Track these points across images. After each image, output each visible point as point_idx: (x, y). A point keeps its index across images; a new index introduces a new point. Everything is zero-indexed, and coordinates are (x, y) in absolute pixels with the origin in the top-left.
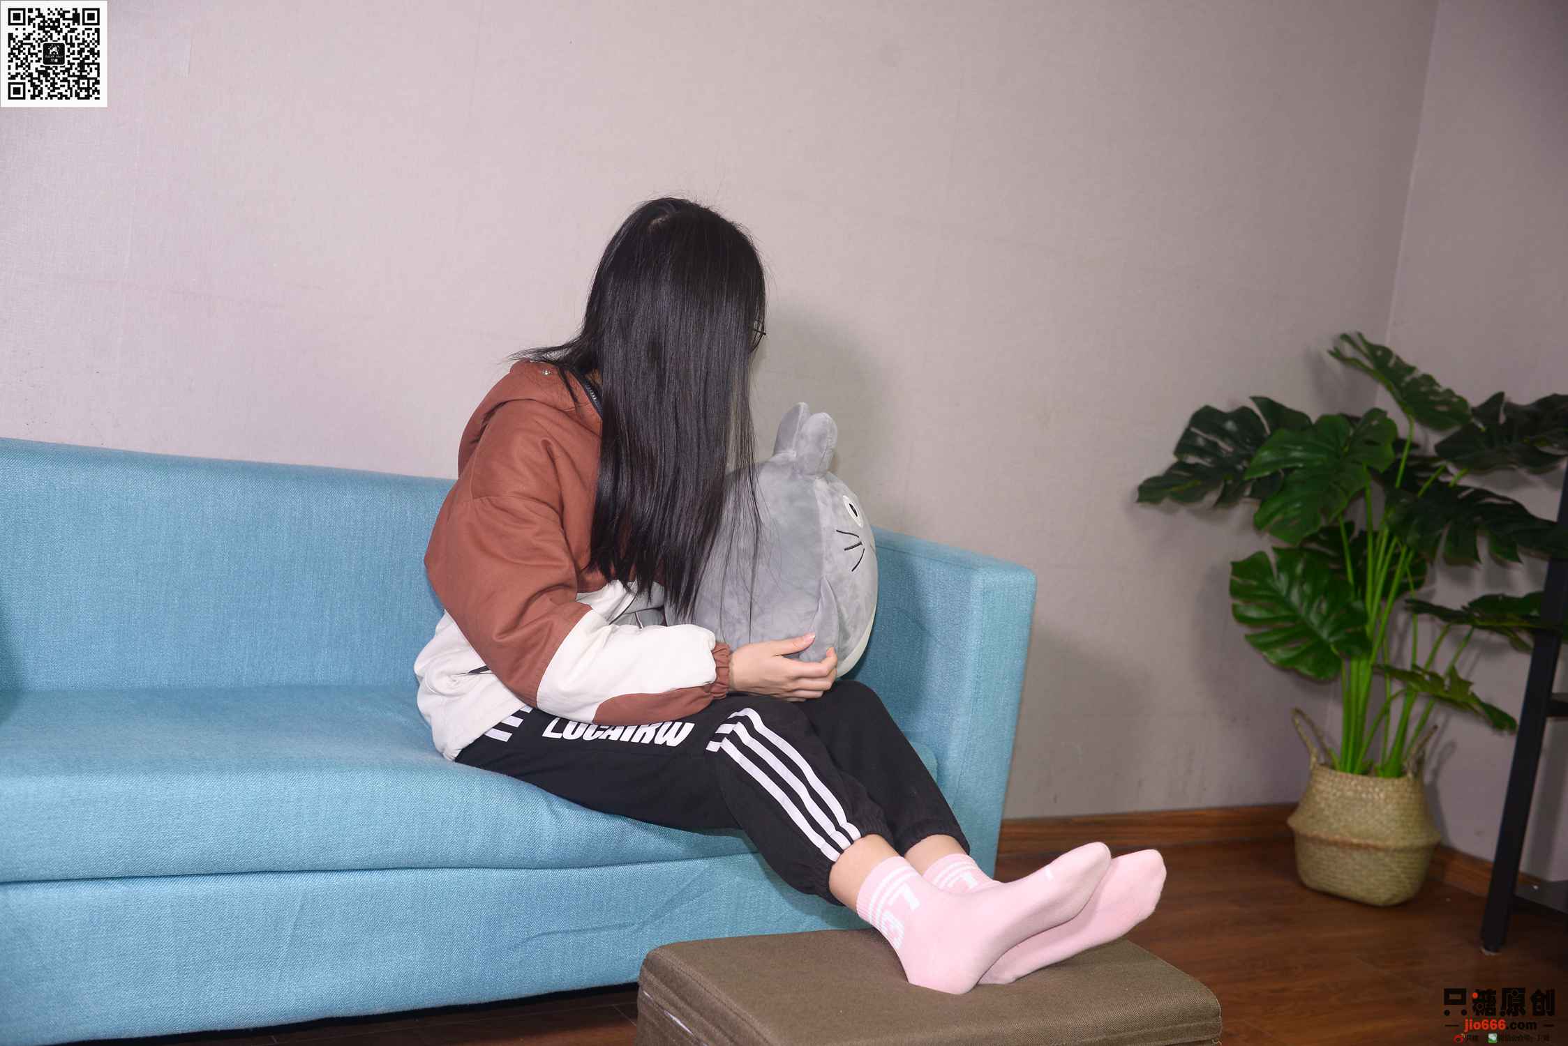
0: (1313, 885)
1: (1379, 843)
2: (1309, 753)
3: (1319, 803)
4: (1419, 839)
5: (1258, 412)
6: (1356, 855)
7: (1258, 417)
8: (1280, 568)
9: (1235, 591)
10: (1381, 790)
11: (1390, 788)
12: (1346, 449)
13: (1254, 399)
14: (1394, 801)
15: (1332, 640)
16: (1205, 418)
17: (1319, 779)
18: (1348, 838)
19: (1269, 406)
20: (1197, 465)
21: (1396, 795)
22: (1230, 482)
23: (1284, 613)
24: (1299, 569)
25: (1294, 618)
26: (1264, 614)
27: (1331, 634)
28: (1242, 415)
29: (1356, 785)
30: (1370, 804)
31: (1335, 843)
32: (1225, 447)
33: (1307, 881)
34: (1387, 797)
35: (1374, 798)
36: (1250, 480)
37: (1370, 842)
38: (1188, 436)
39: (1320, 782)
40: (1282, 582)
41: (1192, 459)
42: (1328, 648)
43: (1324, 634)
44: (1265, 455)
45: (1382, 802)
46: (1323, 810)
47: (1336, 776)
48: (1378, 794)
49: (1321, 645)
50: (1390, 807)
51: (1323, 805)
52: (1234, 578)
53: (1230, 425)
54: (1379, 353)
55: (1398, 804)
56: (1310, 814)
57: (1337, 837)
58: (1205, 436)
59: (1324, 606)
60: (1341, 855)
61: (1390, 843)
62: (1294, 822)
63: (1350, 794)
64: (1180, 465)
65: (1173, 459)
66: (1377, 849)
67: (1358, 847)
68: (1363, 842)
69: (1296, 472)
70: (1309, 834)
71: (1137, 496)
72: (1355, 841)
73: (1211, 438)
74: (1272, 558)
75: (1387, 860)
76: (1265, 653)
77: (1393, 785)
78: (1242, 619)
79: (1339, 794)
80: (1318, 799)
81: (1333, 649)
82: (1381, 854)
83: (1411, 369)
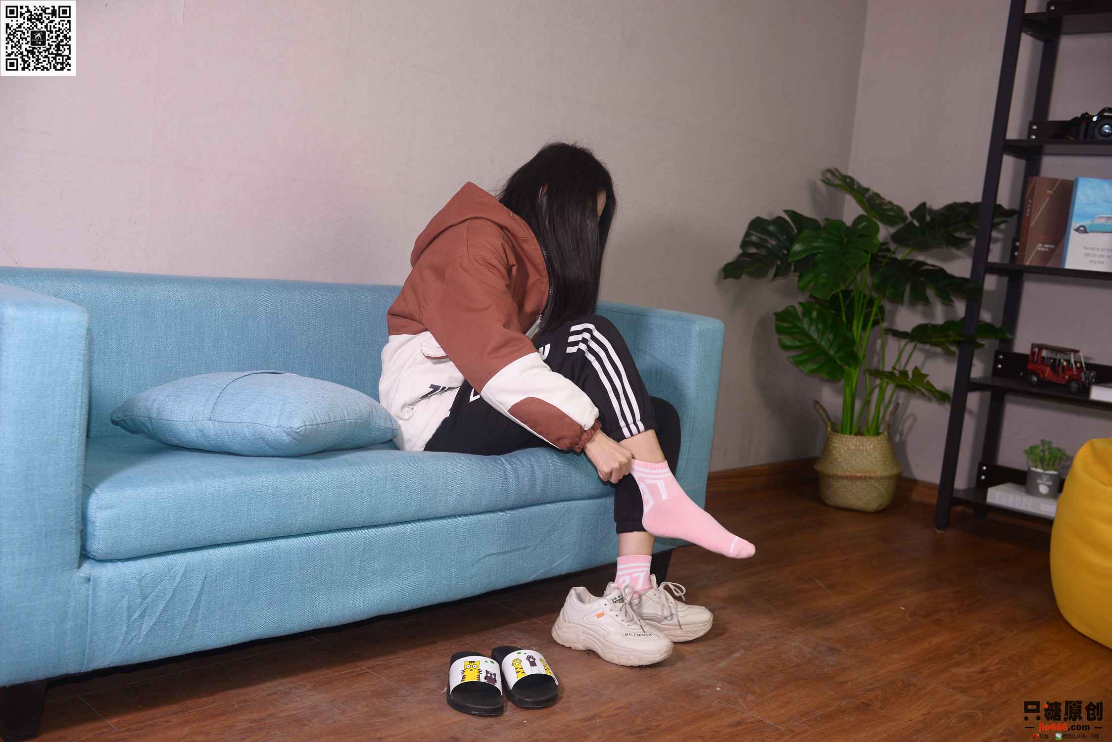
0: (832, 504)
1: (873, 475)
2: (827, 427)
3: (835, 455)
4: (892, 471)
5: (788, 219)
6: (858, 483)
7: (788, 222)
8: (804, 314)
9: (779, 331)
10: (871, 444)
11: (876, 442)
12: (846, 240)
13: (786, 211)
14: (879, 449)
15: (837, 356)
16: (757, 224)
17: (833, 440)
18: (854, 473)
19: (794, 215)
20: (755, 254)
21: (879, 446)
22: (779, 263)
23: (808, 342)
24: (814, 314)
25: (814, 344)
26: (797, 343)
27: (837, 353)
28: (779, 221)
29: (856, 442)
30: (865, 453)
31: (846, 477)
32: (772, 242)
33: (827, 501)
34: (874, 448)
35: (867, 449)
36: (793, 261)
37: (867, 474)
38: (748, 234)
39: (835, 443)
40: (805, 324)
41: (753, 250)
42: (835, 362)
43: (832, 352)
44: (797, 247)
45: (872, 451)
46: (837, 459)
47: (843, 438)
48: (869, 446)
49: (830, 360)
50: (876, 453)
51: (837, 456)
52: (778, 323)
53: (771, 228)
54: (848, 180)
55: (881, 451)
56: (829, 461)
57: (848, 474)
58: (759, 235)
59: (831, 337)
60: (850, 484)
61: (879, 474)
62: (819, 467)
63: (853, 447)
64: (744, 254)
65: (740, 251)
66: (871, 478)
67: (860, 478)
68: (863, 475)
69: (819, 256)
70: (831, 473)
71: (723, 274)
72: (859, 475)
73: (763, 237)
74: (799, 309)
75: (876, 485)
76: (801, 367)
77: (877, 440)
78: (786, 348)
79: (846, 448)
80: (834, 452)
81: (838, 361)
82: (873, 481)
83: (867, 190)
